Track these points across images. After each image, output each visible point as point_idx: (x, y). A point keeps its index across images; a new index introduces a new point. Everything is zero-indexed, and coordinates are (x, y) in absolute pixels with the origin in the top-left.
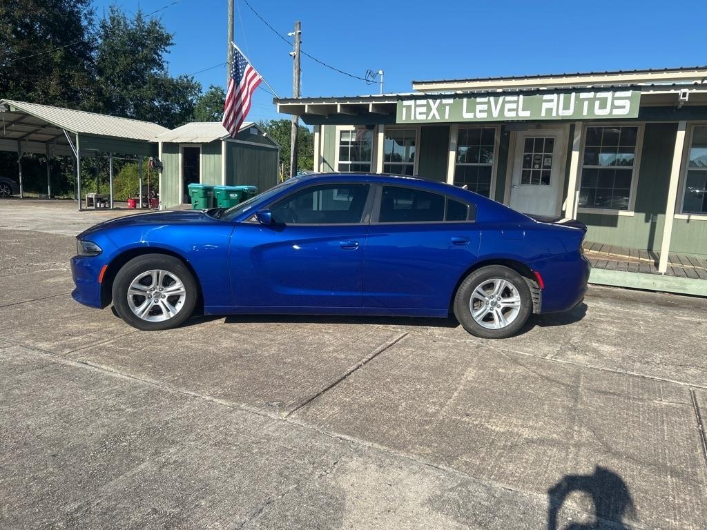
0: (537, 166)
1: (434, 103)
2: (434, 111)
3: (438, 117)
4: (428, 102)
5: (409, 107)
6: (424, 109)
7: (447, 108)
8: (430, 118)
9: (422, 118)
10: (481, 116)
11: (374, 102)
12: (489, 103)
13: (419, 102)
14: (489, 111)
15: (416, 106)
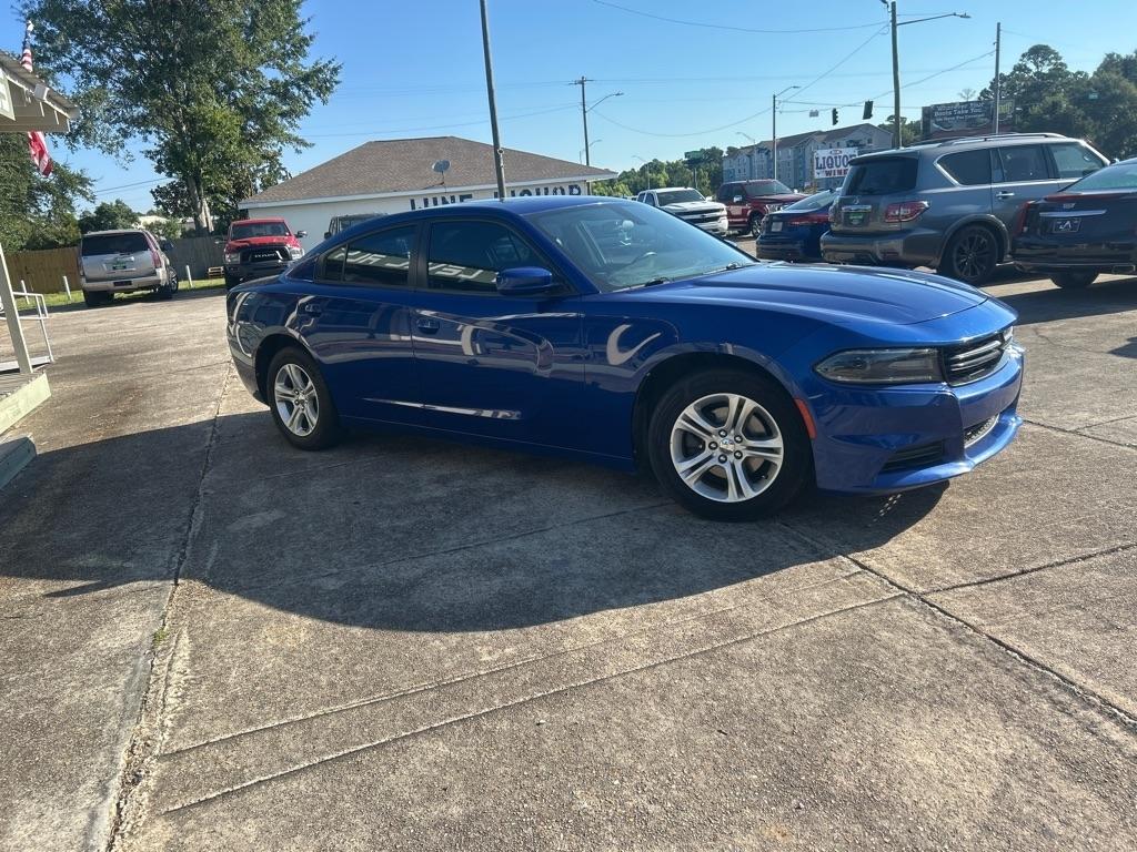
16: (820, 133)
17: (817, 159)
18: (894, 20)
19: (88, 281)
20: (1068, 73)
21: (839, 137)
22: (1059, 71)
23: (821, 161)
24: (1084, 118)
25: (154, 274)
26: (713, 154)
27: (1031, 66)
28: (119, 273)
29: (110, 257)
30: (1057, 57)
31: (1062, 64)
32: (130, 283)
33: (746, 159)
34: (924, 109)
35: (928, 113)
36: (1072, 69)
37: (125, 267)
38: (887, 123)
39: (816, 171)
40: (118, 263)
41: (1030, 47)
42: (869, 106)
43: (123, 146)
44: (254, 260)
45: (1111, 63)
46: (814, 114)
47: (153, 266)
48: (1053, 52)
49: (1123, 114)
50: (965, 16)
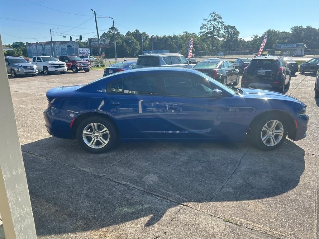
16: (58, 42)
17: (79, 51)
18: (95, 16)
20: (120, 35)
21: (65, 43)
22: (118, 34)
23: (80, 51)
24: (126, 46)
26: (21, 44)
27: (112, 31)
30: (117, 30)
31: (118, 32)
33: (35, 47)
34: (89, 39)
35: (90, 40)
36: (121, 34)
38: (76, 41)
39: (79, 54)
41: (111, 27)
42: (81, 37)
45: (128, 34)
46: (64, 37)
48: (116, 29)
49: (134, 46)
50: (112, 18)
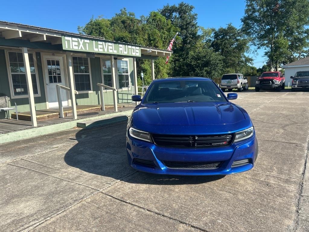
0: (55, 74)
1: (81, 41)
2: (81, 45)
3: (83, 49)
4: (78, 40)
5: (68, 41)
6: (76, 44)
7: (87, 44)
8: (80, 48)
9: (76, 48)
10: (101, 51)
11: (47, 34)
12: (103, 45)
13: (74, 39)
14: (103, 48)
15: (72, 41)
19: (222, 86)
25: (237, 85)
28: (228, 84)
29: (227, 80)
32: (230, 87)
37: (230, 83)
40: (229, 82)
43: (256, 51)
44: (263, 83)
47: (237, 83)
